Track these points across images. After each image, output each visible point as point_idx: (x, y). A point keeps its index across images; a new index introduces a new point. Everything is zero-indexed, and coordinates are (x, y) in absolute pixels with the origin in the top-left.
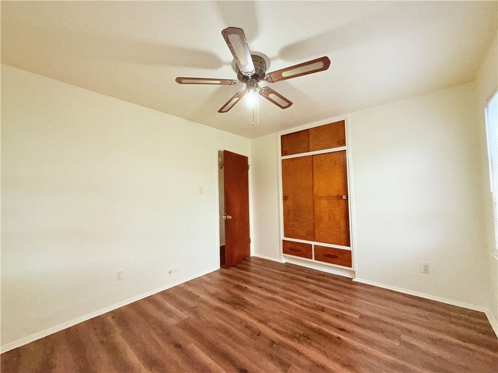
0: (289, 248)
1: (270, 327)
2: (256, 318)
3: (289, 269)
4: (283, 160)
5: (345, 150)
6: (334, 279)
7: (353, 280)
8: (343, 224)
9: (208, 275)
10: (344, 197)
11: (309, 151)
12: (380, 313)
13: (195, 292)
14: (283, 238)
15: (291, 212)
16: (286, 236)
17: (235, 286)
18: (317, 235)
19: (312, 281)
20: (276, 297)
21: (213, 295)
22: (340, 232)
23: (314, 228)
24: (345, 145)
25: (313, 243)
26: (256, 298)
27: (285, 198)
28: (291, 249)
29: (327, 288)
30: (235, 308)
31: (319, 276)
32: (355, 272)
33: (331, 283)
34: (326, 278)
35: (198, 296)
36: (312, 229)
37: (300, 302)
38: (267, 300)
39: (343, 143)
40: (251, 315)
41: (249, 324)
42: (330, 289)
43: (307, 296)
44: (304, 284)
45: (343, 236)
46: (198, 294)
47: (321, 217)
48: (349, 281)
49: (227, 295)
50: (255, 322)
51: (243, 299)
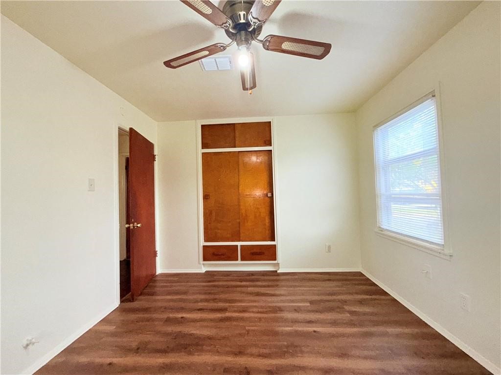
0: (210, 254)
1: (252, 355)
2: (228, 353)
3: (215, 277)
4: (203, 153)
5: (271, 150)
6: (263, 275)
7: (278, 272)
8: (267, 221)
9: (105, 321)
10: (269, 195)
11: (235, 147)
12: (318, 295)
13: (98, 360)
14: (203, 243)
15: (214, 214)
16: (206, 240)
17: (166, 321)
18: (242, 235)
19: (248, 283)
20: (228, 314)
21: (138, 349)
22: (265, 228)
23: (239, 227)
24: (271, 146)
25: (239, 244)
26: (207, 327)
27: (206, 197)
28: (214, 254)
29: (264, 286)
30: (190, 353)
31: (249, 276)
32: (279, 264)
33: (265, 280)
34: (256, 277)
35: (110, 364)
36: (238, 229)
37: (255, 310)
38: (221, 323)
39: (269, 143)
40: (218, 352)
41: (227, 366)
42: (268, 286)
43: (255, 301)
44: (243, 289)
45: (268, 232)
46: (108, 360)
47: (246, 216)
48: (274, 273)
49: (162, 339)
50: (230, 359)
51: (191, 335)
